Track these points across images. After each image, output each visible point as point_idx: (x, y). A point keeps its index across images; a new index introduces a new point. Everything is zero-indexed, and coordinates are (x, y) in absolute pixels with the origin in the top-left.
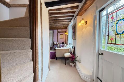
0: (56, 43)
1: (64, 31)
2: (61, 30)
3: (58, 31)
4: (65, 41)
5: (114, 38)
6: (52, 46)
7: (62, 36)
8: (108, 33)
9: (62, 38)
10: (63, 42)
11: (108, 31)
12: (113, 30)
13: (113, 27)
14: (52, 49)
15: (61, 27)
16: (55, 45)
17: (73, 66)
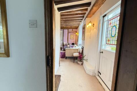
0: (66, 44)
1: (75, 31)
2: (71, 30)
3: (68, 31)
5: (110, 40)
6: (62, 47)
8: (107, 36)
9: (73, 38)
10: (73, 43)
13: (110, 31)
14: (62, 50)
15: (71, 27)
16: (64, 46)
17: (80, 64)
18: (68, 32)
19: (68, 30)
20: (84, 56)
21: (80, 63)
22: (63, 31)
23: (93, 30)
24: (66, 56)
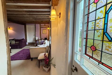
0: (39, 39)
1: (47, 26)
2: (44, 25)
4: (49, 36)
5: (99, 48)
6: (34, 42)
7: (45, 31)
8: (87, 34)
9: (46, 33)
10: (46, 37)
11: (87, 30)
12: (97, 28)
13: (97, 21)
14: (34, 45)
15: (42, 21)
16: (37, 41)
17: (47, 71)
18: (40, 26)
19: (40, 25)
20: (52, 58)
21: (46, 69)
22: (35, 25)
23: (60, 24)
24: (31, 57)
